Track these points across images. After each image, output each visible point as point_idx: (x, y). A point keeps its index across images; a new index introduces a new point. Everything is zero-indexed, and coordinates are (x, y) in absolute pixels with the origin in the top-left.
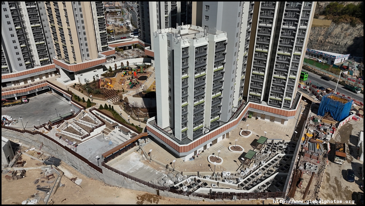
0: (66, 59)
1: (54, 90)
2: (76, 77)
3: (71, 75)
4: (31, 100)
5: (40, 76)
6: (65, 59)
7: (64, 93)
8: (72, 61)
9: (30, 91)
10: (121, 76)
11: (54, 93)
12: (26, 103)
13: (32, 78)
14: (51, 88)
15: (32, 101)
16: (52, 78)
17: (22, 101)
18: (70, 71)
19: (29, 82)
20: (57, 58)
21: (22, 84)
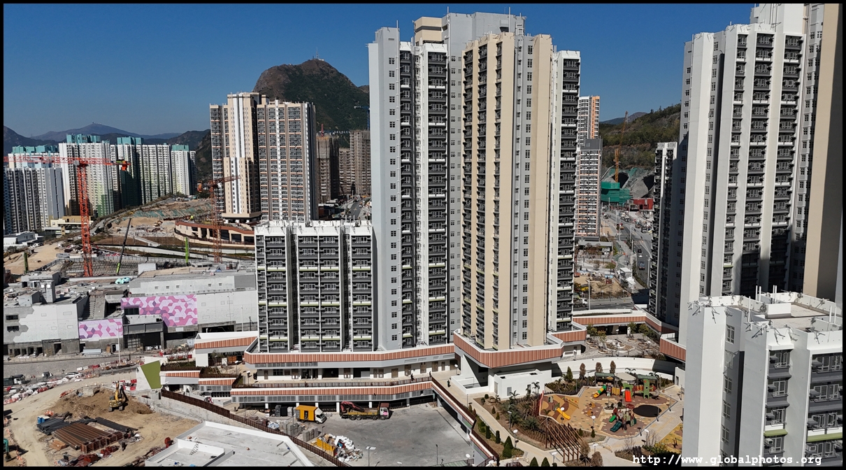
0: (478, 336)
1: (442, 401)
2: (492, 379)
3: (482, 374)
4: (396, 413)
5: (422, 366)
6: (476, 338)
7: (459, 411)
8: (489, 342)
9: (398, 395)
10: (592, 396)
11: (440, 408)
12: (386, 418)
13: (408, 368)
14: (436, 395)
15: (396, 417)
16: (443, 374)
17: (379, 412)
18: (482, 365)
19: (402, 375)
20: (462, 334)
21: (388, 376)
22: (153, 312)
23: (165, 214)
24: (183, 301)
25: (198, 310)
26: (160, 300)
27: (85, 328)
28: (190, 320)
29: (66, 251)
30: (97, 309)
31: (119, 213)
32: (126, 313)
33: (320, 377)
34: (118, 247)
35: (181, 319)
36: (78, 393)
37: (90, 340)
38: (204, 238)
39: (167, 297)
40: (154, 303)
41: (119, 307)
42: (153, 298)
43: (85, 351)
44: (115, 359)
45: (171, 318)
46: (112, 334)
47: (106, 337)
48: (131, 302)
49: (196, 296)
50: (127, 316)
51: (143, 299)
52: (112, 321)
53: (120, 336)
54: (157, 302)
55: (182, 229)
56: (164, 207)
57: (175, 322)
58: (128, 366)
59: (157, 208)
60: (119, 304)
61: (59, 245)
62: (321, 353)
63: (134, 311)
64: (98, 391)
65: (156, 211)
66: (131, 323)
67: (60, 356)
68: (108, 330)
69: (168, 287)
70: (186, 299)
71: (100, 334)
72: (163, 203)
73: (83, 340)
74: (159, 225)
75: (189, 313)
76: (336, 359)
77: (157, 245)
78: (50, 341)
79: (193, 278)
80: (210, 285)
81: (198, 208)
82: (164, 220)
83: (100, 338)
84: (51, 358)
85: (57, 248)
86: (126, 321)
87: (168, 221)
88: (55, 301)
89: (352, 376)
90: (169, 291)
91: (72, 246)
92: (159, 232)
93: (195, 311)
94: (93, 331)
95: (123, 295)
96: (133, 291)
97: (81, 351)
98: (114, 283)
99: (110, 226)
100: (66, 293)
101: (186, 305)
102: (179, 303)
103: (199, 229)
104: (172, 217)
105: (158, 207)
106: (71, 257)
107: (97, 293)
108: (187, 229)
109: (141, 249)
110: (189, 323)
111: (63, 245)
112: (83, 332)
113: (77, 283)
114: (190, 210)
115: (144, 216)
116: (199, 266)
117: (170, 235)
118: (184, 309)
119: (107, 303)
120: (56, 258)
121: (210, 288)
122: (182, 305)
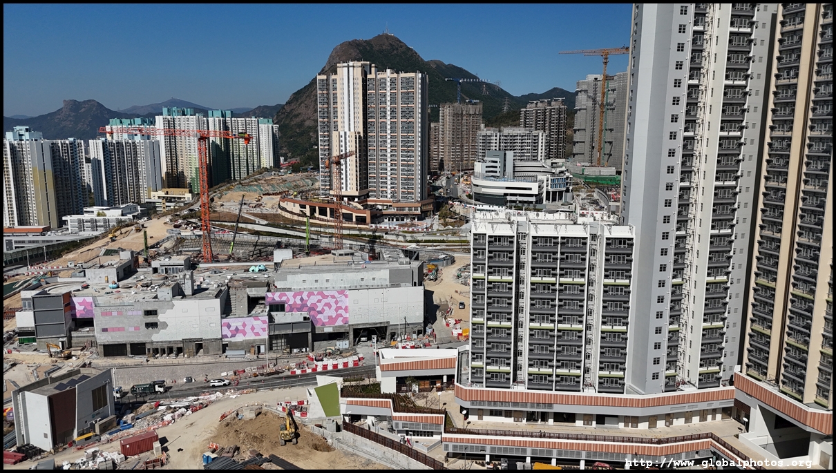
2: (816, 447)
5: (688, 417)
8: (810, 394)
13: (669, 418)
19: (661, 424)
21: (644, 429)
22: (300, 310)
23: (264, 189)
24: (333, 297)
25: (350, 309)
26: (309, 296)
27: (229, 326)
28: (340, 319)
29: (175, 226)
30: (240, 305)
31: (220, 187)
32: (271, 310)
33: (551, 421)
34: (226, 224)
35: (330, 317)
36: (237, 414)
37: (233, 340)
38: (312, 216)
39: (316, 293)
40: (302, 299)
41: (261, 302)
42: (301, 293)
43: (228, 353)
44: (262, 363)
45: (319, 316)
46: (257, 334)
47: (250, 337)
48: (277, 297)
49: (348, 292)
50: (272, 313)
51: (290, 294)
52: (256, 318)
53: (265, 336)
54: (305, 297)
55: (289, 206)
56: (263, 182)
57: (324, 321)
58: (277, 372)
59: (255, 183)
60: (263, 298)
61: (167, 219)
62: (553, 392)
63: (279, 307)
64: (260, 413)
65: (255, 185)
66: (276, 322)
67: (202, 358)
68: (253, 329)
69: (316, 281)
70: (337, 295)
71: (244, 333)
72: (261, 178)
73: (226, 340)
74: (259, 200)
75: (340, 312)
76: (575, 401)
77: (265, 222)
78: (191, 341)
79: (343, 271)
80: (362, 279)
81: (295, 184)
82: (263, 195)
83: (244, 339)
84: (194, 360)
85: (165, 223)
86: (271, 319)
87: (268, 197)
88: (195, 292)
89: (594, 423)
90: (317, 285)
91: (180, 221)
92: (261, 207)
93: (346, 309)
94: (237, 330)
95: (266, 288)
96: (279, 284)
97: (224, 352)
98: (248, 271)
99: (212, 200)
100: (201, 283)
101: (337, 302)
102: (329, 300)
103: (308, 207)
104: (271, 192)
105: (256, 181)
106: (182, 234)
107: (236, 284)
108: (294, 206)
109: (250, 226)
110: (339, 322)
111: (171, 220)
112: (226, 331)
113: (208, 270)
114: (287, 185)
115: (244, 191)
116: (341, 255)
117: (274, 212)
118: (334, 306)
119: (249, 297)
120: (168, 235)
121: (363, 283)
122: (332, 301)
